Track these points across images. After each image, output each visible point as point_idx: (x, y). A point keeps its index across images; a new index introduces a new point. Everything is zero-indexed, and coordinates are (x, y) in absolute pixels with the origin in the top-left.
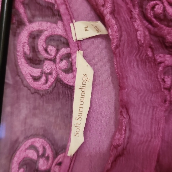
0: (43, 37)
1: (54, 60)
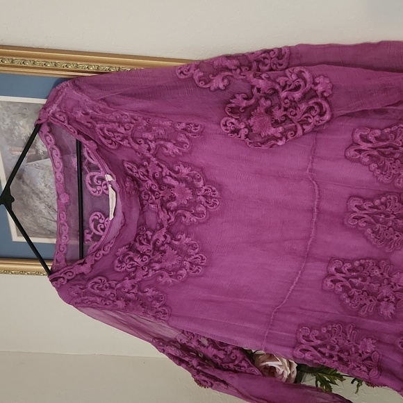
0: (95, 178)
1: (101, 186)
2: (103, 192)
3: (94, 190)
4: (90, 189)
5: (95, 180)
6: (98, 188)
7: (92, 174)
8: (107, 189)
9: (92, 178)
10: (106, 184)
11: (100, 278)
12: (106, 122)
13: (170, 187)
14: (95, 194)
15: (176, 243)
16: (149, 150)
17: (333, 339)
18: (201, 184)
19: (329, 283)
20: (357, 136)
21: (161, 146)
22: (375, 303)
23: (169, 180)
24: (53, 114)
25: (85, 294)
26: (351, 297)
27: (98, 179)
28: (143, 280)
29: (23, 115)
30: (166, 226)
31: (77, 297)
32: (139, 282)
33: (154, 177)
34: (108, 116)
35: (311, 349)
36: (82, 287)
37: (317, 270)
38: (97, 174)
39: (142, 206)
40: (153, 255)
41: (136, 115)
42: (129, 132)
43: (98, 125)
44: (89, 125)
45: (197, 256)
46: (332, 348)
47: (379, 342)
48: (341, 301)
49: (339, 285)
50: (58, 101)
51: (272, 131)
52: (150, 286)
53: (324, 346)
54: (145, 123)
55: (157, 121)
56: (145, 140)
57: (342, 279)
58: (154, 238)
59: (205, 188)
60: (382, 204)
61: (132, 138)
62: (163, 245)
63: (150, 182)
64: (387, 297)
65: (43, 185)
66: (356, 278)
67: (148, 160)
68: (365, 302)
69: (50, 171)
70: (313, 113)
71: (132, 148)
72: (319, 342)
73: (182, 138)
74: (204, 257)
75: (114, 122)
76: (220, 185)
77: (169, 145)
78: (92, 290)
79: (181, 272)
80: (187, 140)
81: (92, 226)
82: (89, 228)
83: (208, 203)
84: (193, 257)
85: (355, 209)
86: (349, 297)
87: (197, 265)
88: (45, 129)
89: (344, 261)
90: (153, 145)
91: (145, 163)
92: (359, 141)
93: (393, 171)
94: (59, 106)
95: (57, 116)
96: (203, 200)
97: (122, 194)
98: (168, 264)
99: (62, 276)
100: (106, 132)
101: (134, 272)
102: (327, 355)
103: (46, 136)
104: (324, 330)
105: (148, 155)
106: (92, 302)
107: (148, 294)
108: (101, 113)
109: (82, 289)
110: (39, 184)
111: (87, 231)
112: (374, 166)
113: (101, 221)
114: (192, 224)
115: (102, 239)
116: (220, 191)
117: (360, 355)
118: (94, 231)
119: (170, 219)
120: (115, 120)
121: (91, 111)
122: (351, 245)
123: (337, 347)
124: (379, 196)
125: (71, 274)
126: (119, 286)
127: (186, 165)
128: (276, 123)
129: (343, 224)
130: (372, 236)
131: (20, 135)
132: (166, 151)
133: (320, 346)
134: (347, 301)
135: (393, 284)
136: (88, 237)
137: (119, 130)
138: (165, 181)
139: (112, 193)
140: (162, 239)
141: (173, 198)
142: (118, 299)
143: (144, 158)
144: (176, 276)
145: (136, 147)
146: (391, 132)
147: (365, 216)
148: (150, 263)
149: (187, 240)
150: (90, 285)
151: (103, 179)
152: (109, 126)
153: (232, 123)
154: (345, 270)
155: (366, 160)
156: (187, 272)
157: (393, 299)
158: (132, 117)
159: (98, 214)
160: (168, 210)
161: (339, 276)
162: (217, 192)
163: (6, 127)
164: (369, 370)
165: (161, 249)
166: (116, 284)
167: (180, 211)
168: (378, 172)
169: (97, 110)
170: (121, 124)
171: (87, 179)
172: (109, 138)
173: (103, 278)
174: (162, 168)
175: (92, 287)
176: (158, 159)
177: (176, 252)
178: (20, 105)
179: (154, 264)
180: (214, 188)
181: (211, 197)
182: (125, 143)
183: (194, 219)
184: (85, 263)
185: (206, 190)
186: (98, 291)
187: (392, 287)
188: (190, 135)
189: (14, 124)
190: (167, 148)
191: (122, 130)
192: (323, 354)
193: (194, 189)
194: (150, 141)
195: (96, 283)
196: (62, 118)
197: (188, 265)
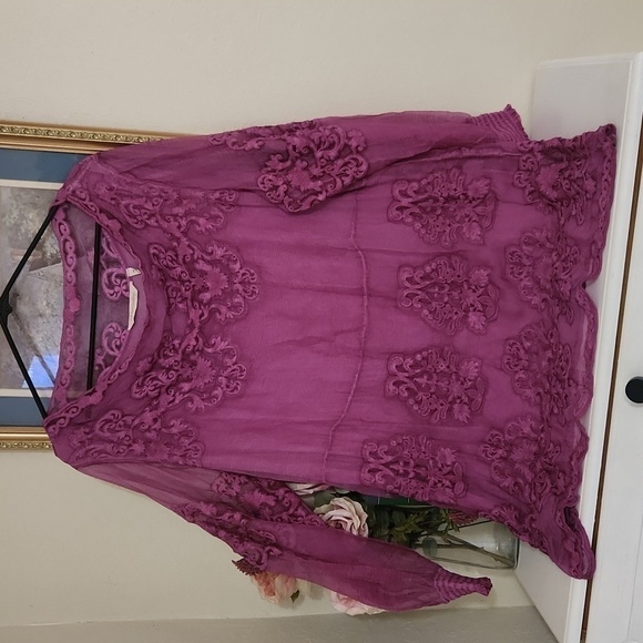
0: (114, 275)
1: (120, 286)
2: (122, 295)
3: (112, 292)
4: (107, 291)
5: (113, 278)
6: (117, 289)
7: (110, 270)
8: (127, 290)
9: (109, 276)
10: (126, 283)
11: (112, 412)
12: (132, 197)
13: (203, 273)
14: (112, 298)
15: (210, 350)
16: (179, 227)
17: (406, 452)
18: (238, 266)
19: (392, 387)
20: (396, 193)
21: (192, 222)
22: (447, 406)
23: (201, 266)
24: (74, 192)
25: (91, 441)
26: (419, 403)
27: (116, 277)
28: (167, 410)
29: (35, 205)
30: (197, 325)
31: (80, 448)
32: (163, 413)
33: (184, 262)
34: (135, 190)
35: (381, 467)
36: (87, 430)
37: (375, 371)
38: (115, 270)
39: (169, 306)
40: (182, 367)
41: (166, 188)
42: (157, 208)
43: (123, 202)
44: (113, 202)
45: (235, 367)
46: (407, 464)
47: (459, 451)
48: (409, 409)
49: (402, 387)
50: (80, 177)
51: (311, 185)
52: (177, 417)
53: (396, 462)
54: (175, 196)
55: (189, 192)
56: (175, 216)
57: (406, 380)
58: (183, 346)
59: (242, 271)
60: (433, 270)
61: (161, 215)
62: (193, 352)
63: (179, 269)
64: (459, 398)
65: (45, 303)
66: (420, 375)
67: (178, 240)
68: (435, 406)
69: (56, 282)
70: (350, 166)
71: (160, 227)
72: (390, 458)
73: (215, 211)
74: (244, 367)
75: (142, 197)
76: (258, 267)
77: (202, 221)
78: (101, 433)
79: (216, 392)
80: (221, 214)
81: (105, 343)
82: (101, 347)
83: (246, 292)
84: (230, 370)
85: (407, 284)
86: (416, 402)
87: (235, 379)
88: (60, 215)
89: (405, 355)
90: (184, 222)
91: (175, 244)
92: (399, 197)
93: (438, 229)
94: (81, 182)
95: (78, 192)
96: (240, 288)
97: (147, 283)
98: (200, 383)
99: (63, 415)
100: (131, 209)
101: (157, 398)
102: (401, 471)
103: (60, 224)
104: (394, 443)
105: (178, 234)
106: (100, 452)
107: (174, 430)
108: (127, 188)
109: (88, 434)
110: (39, 303)
111: (98, 351)
112: (418, 225)
113: (117, 335)
114: (228, 322)
115: (117, 359)
116: (260, 273)
117: (440, 470)
118: (108, 350)
119: (202, 315)
120: (141, 194)
121: (115, 186)
122: (409, 332)
123: (412, 462)
124: (428, 263)
125: (75, 410)
126: (136, 422)
127: (220, 243)
128: (314, 178)
129: (397, 307)
130: (430, 317)
131: (26, 234)
132: (198, 228)
133: (391, 463)
134: (416, 408)
135: (462, 379)
136: (99, 360)
137: (146, 206)
138: (197, 266)
139: (133, 291)
140: (193, 342)
141: (205, 289)
142: (134, 442)
143: (174, 238)
144: (209, 399)
145: (165, 225)
146: (429, 183)
147: (419, 292)
148: (178, 381)
149: (223, 345)
150: (98, 426)
151: (123, 277)
152: (136, 202)
153: (270, 180)
154: (407, 367)
155: (410, 220)
156: (224, 392)
157: (466, 400)
158: (162, 190)
159: (114, 325)
160: (201, 302)
161: (402, 376)
162: (256, 276)
163: (13, 222)
164: (454, 484)
165: (192, 358)
166: (133, 421)
167: (213, 306)
168: (423, 231)
169: (123, 184)
170: (149, 198)
171: (104, 278)
172: (135, 217)
173: (116, 413)
174: (193, 250)
175: (101, 429)
176: (189, 239)
177: (209, 363)
178: (33, 192)
179: (183, 385)
180: (252, 271)
181: (249, 283)
182: (152, 222)
183: (230, 315)
184: (94, 391)
185: (243, 274)
186: (108, 434)
187: (462, 384)
188: (224, 208)
189: (22, 217)
190: (199, 225)
191: (149, 206)
192: (397, 473)
193: (231, 274)
194: (181, 217)
195: (108, 421)
196: (83, 196)
197: (224, 381)
